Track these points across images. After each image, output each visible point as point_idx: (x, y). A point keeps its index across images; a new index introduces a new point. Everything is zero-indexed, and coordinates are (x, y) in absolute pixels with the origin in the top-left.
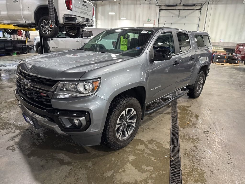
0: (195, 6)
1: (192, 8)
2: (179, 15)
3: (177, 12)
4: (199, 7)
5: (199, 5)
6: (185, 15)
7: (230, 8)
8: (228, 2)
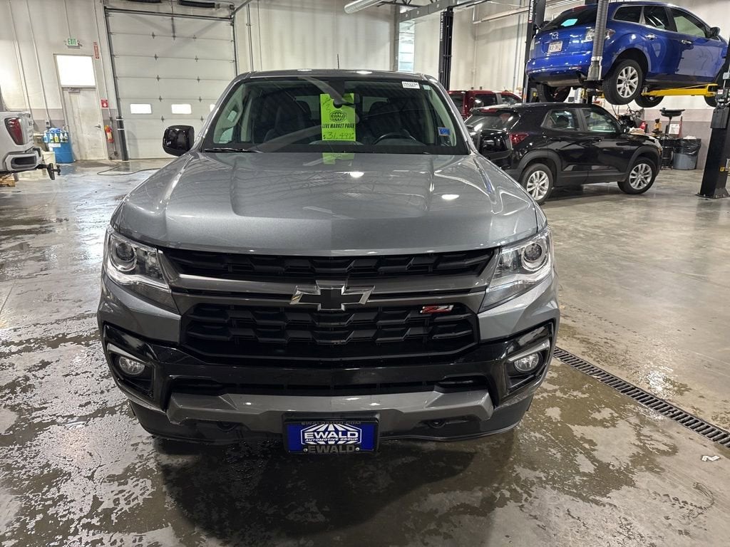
0: (214, 7)
1: (207, 12)
2: (174, 32)
3: (165, 22)
4: (226, 13)
5: (224, 7)
6: (189, 32)
7: (302, 19)
8: (294, 5)
